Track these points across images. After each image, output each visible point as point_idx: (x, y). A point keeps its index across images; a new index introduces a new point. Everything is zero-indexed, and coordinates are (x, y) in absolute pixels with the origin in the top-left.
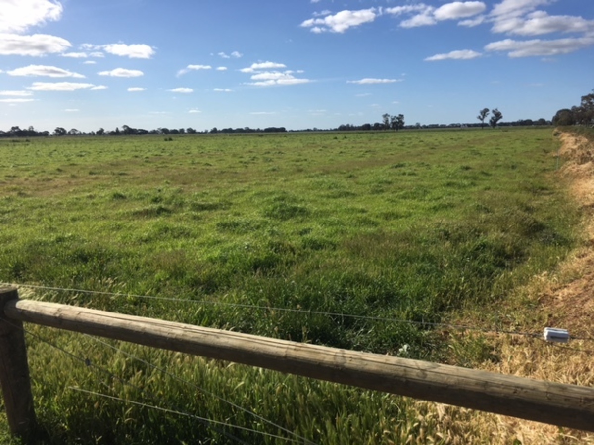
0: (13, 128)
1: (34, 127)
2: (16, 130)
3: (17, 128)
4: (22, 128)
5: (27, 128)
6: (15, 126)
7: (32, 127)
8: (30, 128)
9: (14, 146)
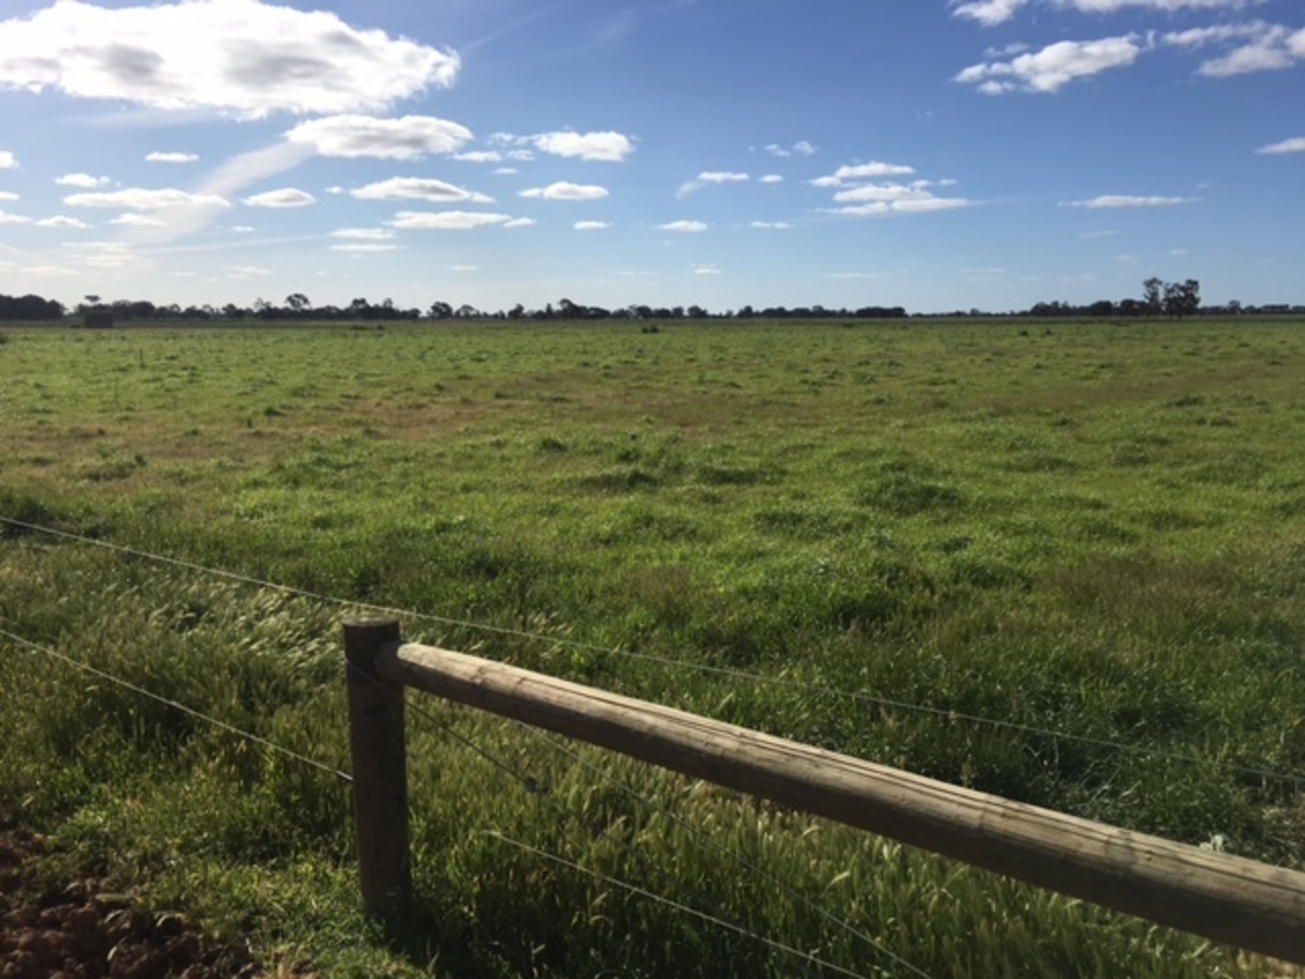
0: (356, 302)
2: (360, 306)
3: (363, 301)
4: (371, 303)
5: (380, 303)
6: (359, 297)
7: (390, 301)
8: (385, 303)
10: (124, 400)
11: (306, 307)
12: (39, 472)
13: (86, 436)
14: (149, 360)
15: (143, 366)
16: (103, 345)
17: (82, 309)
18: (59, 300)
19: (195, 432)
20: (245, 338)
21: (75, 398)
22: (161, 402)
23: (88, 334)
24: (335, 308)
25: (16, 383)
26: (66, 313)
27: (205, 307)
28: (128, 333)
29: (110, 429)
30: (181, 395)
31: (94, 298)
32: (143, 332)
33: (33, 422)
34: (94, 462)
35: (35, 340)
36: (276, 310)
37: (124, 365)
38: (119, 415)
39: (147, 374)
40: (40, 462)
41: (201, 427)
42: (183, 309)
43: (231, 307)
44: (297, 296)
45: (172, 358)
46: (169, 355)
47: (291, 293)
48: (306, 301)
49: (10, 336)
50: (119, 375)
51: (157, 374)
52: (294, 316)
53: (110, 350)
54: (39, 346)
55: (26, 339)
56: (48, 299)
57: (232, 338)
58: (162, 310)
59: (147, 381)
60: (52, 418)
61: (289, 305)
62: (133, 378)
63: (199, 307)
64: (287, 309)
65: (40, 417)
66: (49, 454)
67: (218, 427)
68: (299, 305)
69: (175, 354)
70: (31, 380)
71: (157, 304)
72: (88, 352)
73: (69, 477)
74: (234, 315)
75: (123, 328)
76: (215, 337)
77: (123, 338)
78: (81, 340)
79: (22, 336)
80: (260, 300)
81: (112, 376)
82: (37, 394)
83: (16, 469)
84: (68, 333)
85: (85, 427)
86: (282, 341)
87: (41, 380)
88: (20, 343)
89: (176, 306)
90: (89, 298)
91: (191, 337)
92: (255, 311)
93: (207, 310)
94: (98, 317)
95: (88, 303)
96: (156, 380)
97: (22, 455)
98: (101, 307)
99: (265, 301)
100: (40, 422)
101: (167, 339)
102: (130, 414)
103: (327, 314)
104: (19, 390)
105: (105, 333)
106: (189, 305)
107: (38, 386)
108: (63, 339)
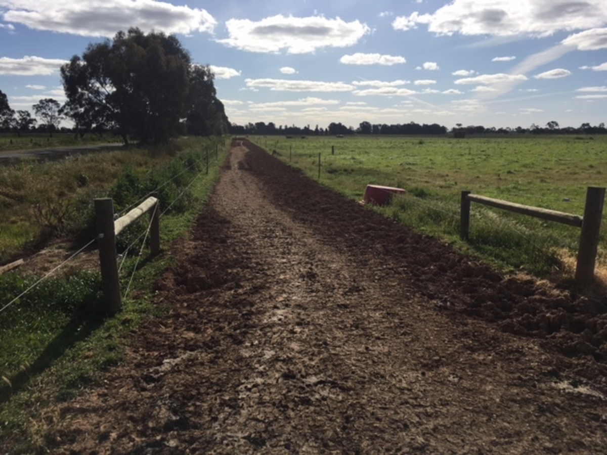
0: (584, 125)
1: (605, 124)
2: (586, 127)
3: (588, 124)
4: (592, 125)
5: (597, 125)
6: (585, 123)
7: (603, 124)
8: (600, 125)
9: (575, 143)
10: (458, 166)
11: (557, 128)
12: (426, 185)
13: (442, 176)
14: (473, 152)
15: (470, 154)
16: (458, 145)
17: (454, 129)
18: (446, 126)
20: (519, 143)
21: (442, 164)
22: (470, 167)
23: (454, 141)
24: (572, 128)
25: (424, 158)
26: (448, 131)
27: (507, 128)
28: (470, 140)
29: (450, 174)
30: (479, 165)
31: (459, 125)
33: (427, 171)
34: (442, 183)
35: (433, 143)
36: (541, 129)
37: (463, 153)
38: (455, 170)
39: (470, 157)
40: (427, 182)
41: (481, 176)
42: (497, 129)
43: (519, 128)
44: (553, 122)
45: (483, 151)
46: (482, 149)
47: (550, 121)
48: (557, 125)
49: (425, 141)
50: (460, 157)
51: (473, 157)
52: (552, 132)
53: (461, 148)
54: (434, 145)
55: (430, 142)
56: (441, 125)
57: (513, 143)
58: (488, 129)
59: (469, 159)
60: (434, 170)
61: (548, 127)
62: (463, 158)
63: (504, 128)
64: (547, 129)
65: (429, 170)
66: (430, 180)
67: (486, 176)
68: (553, 127)
69: (484, 149)
70: (429, 157)
71: (486, 127)
72: (452, 148)
73: (434, 186)
74: (520, 132)
75: (468, 138)
76: (506, 142)
77: (467, 143)
78: (450, 143)
79: (429, 141)
80: (534, 124)
81: (457, 157)
82: (430, 162)
83: (420, 183)
84: (446, 140)
85: (442, 173)
86: (536, 144)
87: (432, 157)
88: (428, 144)
89: (494, 128)
90: (458, 125)
91: (495, 142)
92: (531, 130)
93: (508, 130)
94: (461, 133)
95: (457, 127)
96: (472, 159)
97: (423, 180)
98: (462, 129)
99: (536, 125)
100: (429, 171)
101: (485, 143)
102: (459, 170)
103: (568, 131)
104: (425, 161)
105: (461, 140)
106: (500, 127)
107: (431, 160)
108: (444, 143)
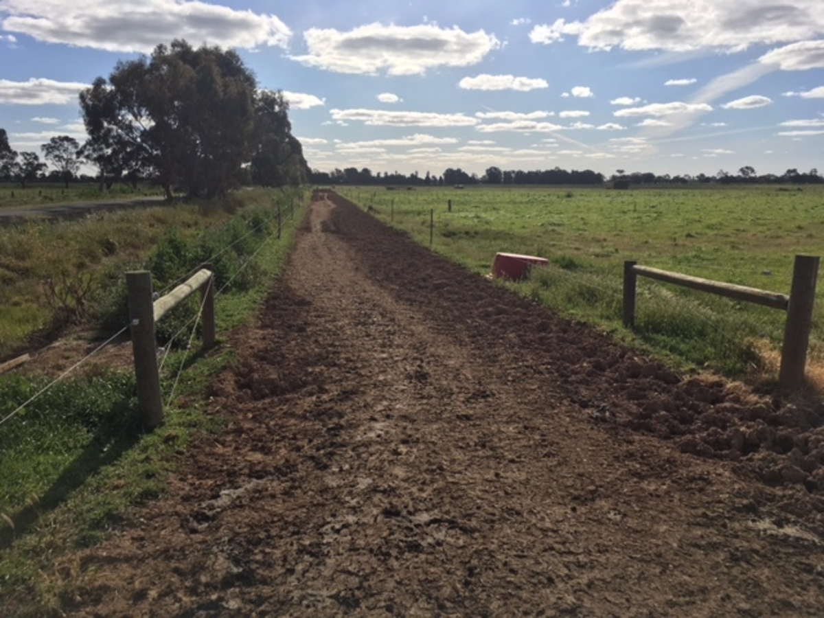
0: (789, 171)
1: (818, 171)
2: (792, 174)
3: (795, 171)
4: (800, 172)
5: (808, 172)
6: (792, 168)
7: (815, 171)
8: (812, 172)
9: (777, 195)
10: (619, 227)
11: (753, 175)
12: (575, 252)
13: (598, 241)
14: (640, 208)
15: (635, 211)
16: (620, 199)
17: (614, 178)
18: (602, 173)
19: (646, 242)
20: (702, 196)
21: (598, 224)
22: (636, 228)
23: (613, 193)
25: (573, 217)
26: (605, 180)
29: (609, 238)
30: (648, 225)
31: (621, 171)
32: (643, 192)
33: (577, 234)
34: (598, 250)
35: (586, 196)
36: (732, 177)
37: (626, 210)
38: (615, 233)
39: (636, 215)
40: (577, 249)
41: (650, 241)
42: (672, 177)
43: (702, 175)
44: (747, 168)
45: (653, 207)
46: (651, 205)
47: (743, 166)
48: (753, 171)
50: (622, 215)
51: (640, 215)
52: (746, 181)
53: (623, 202)
54: (586, 199)
56: (596, 172)
58: (659, 178)
59: (634, 218)
60: (586, 233)
61: (741, 174)
62: (627, 217)
63: (682, 176)
64: (739, 176)
66: (581, 247)
67: (658, 241)
68: (748, 174)
69: (655, 204)
70: (580, 216)
71: (656, 175)
72: (610, 203)
73: (586, 254)
74: (703, 181)
76: (684, 195)
77: (631, 195)
78: (608, 196)
79: (580, 193)
80: (721, 171)
81: (617, 215)
82: (581, 222)
83: (567, 251)
84: (603, 192)
85: (598, 237)
87: (584, 216)
88: (579, 197)
89: (668, 175)
90: (619, 171)
91: (669, 195)
92: (718, 178)
93: (687, 178)
94: (622, 183)
95: (618, 174)
96: (639, 218)
97: (571, 246)
98: (625, 177)
99: (724, 171)
100: (581, 234)
101: (655, 196)
102: (620, 233)
103: (768, 180)
104: (574, 220)
105: (622, 192)
106: (675, 175)
107: (582, 219)
108: (600, 195)
